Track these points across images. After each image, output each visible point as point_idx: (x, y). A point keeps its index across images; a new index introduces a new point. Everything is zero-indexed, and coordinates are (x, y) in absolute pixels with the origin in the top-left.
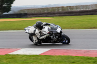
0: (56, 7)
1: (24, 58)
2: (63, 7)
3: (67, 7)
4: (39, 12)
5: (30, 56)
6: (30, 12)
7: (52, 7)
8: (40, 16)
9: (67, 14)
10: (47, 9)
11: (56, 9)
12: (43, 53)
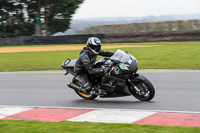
0: (166, 22)
1: (101, 130)
2: (180, 22)
3: (191, 21)
4: (130, 32)
5: (113, 126)
6: (110, 32)
7: (156, 21)
8: (132, 39)
9: (189, 38)
10: (147, 25)
11: (166, 25)
12: (141, 121)
